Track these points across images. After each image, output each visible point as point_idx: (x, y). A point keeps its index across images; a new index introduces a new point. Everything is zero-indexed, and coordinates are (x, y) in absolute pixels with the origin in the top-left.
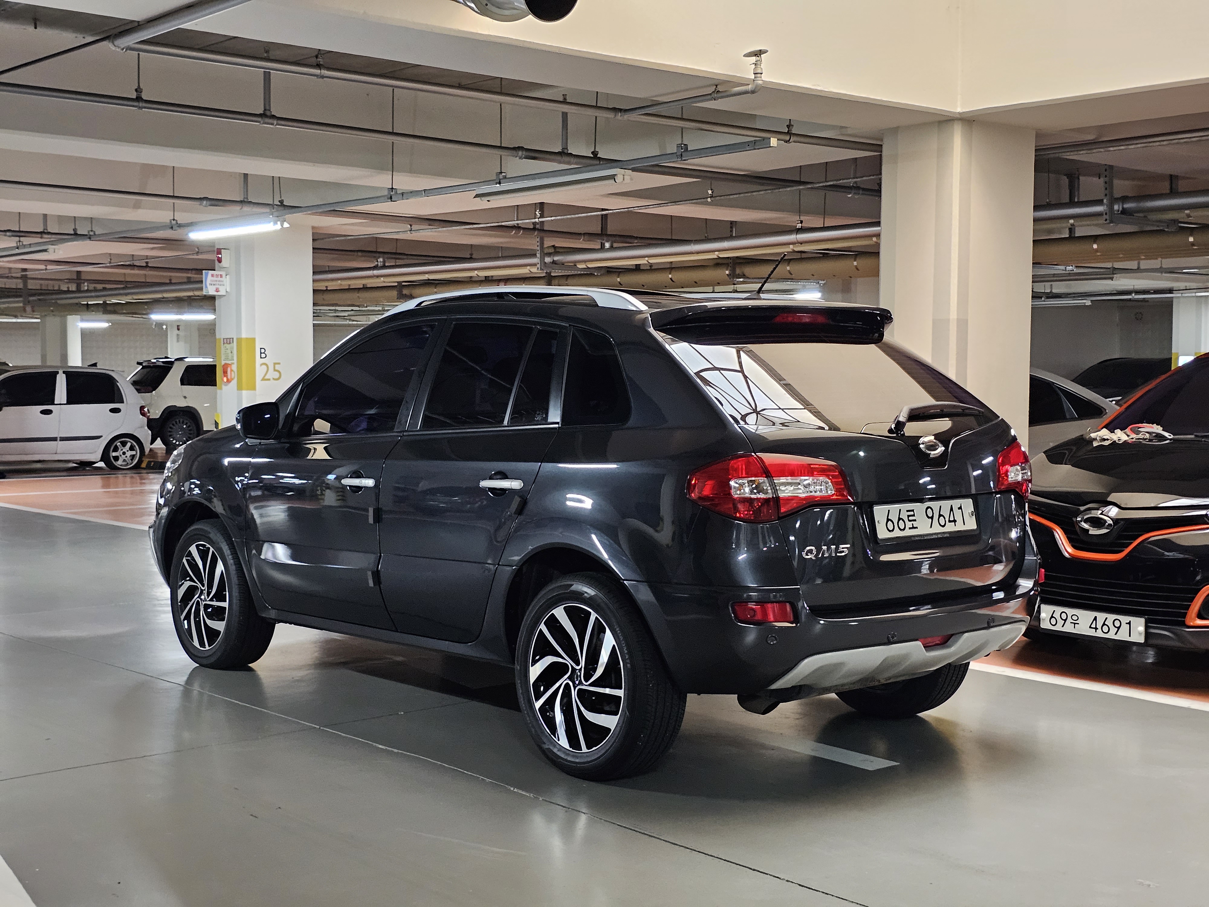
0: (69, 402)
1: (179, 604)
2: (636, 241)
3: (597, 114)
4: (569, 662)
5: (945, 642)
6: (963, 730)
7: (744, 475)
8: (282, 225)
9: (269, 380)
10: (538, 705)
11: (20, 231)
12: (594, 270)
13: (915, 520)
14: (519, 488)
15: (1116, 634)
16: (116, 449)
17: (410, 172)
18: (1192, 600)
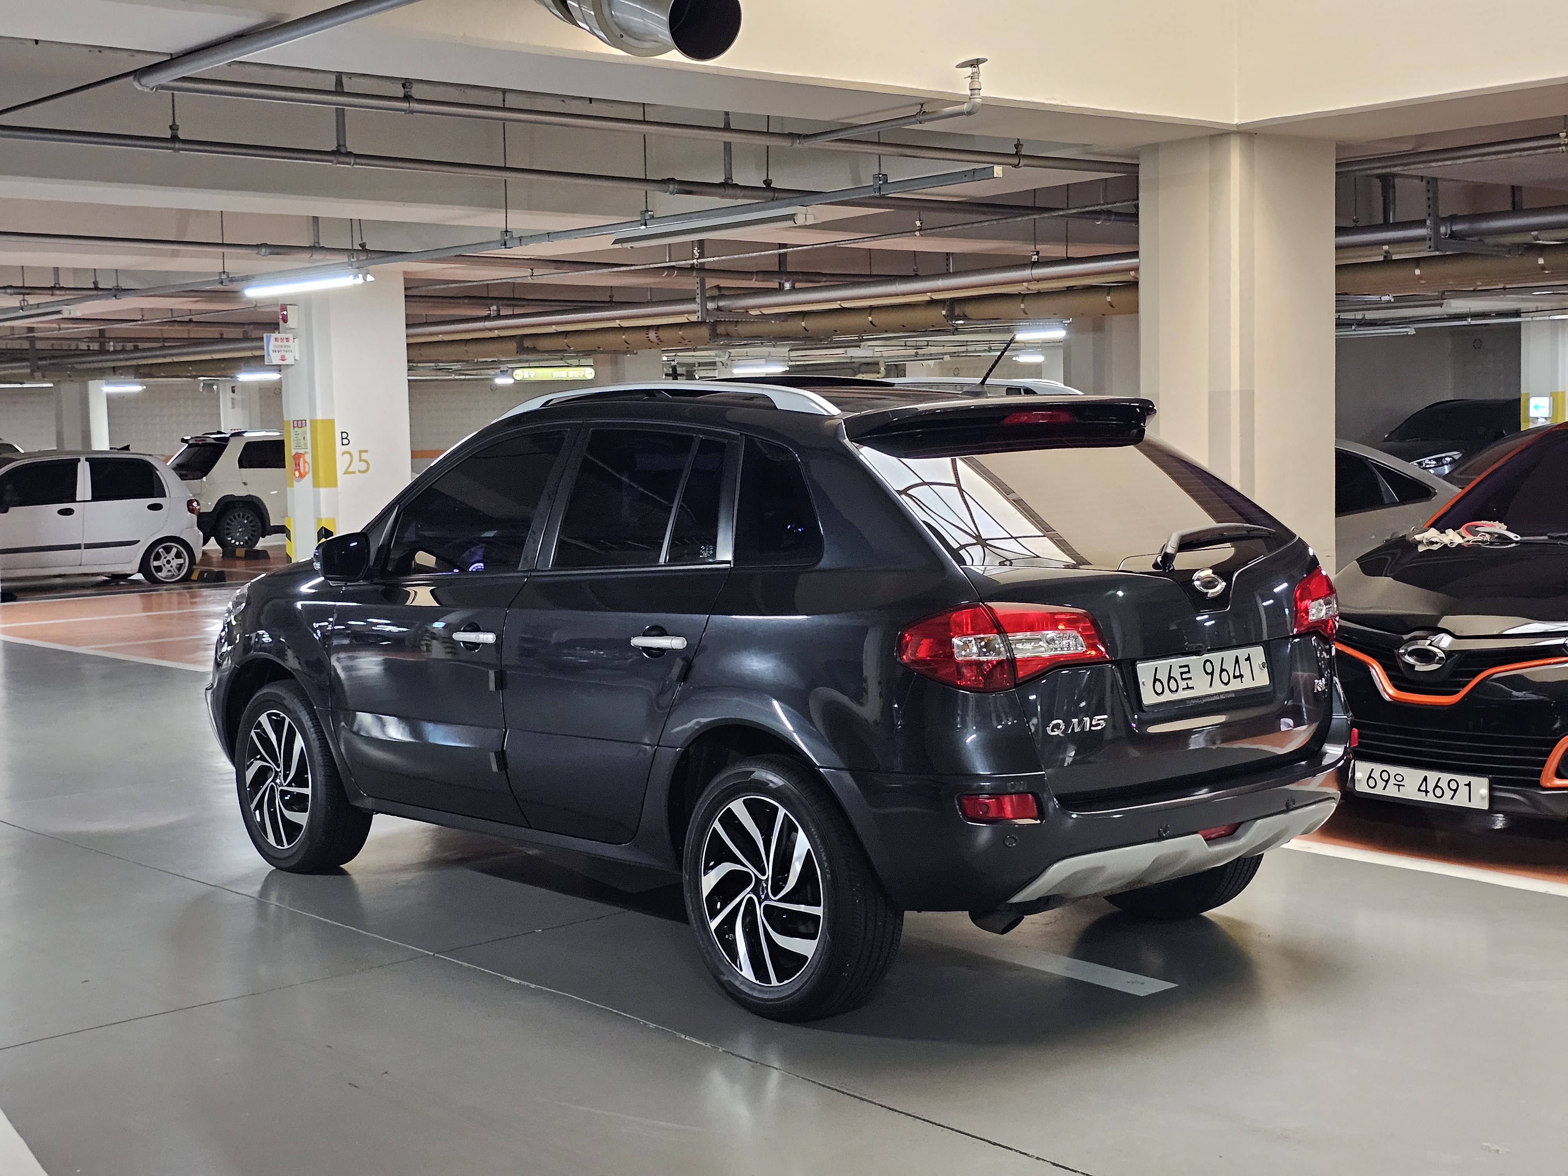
0: (95, 498)
1: (248, 789)
2: (825, 279)
3: (768, 143)
4: (752, 870)
5: (1232, 832)
6: (1260, 935)
7: (970, 632)
8: (365, 279)
9: (354, 473)
10: (714, 924)
11: (23, 287)
12: (771, 317)
13: (1190, 678)
14: (682, 648)
15: (1452, 798)
16: (158, 557)
17: (529, 209)
18: (1548, 754)
